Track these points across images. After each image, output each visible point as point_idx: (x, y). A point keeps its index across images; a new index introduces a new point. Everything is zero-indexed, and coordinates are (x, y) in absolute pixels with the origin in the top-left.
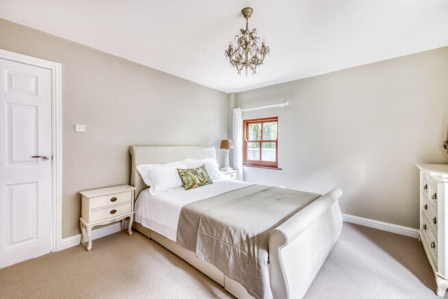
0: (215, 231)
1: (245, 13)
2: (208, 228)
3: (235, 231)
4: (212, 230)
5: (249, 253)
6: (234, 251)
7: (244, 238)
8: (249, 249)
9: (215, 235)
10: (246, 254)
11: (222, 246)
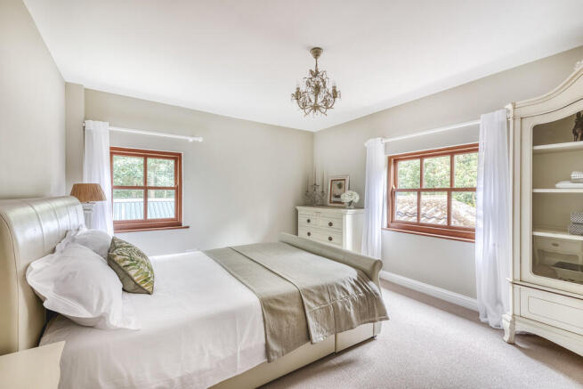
0: (327, 297)
1: (317, 52)
2: (317, 300)
3: (344, 282)
4: (323, 299)
5: (364, 292)
6: (353, 300)
7: (354, 284)
8: (362, 289)
9: (328, 300)
10: (362, 295)
11: (340, 305)
